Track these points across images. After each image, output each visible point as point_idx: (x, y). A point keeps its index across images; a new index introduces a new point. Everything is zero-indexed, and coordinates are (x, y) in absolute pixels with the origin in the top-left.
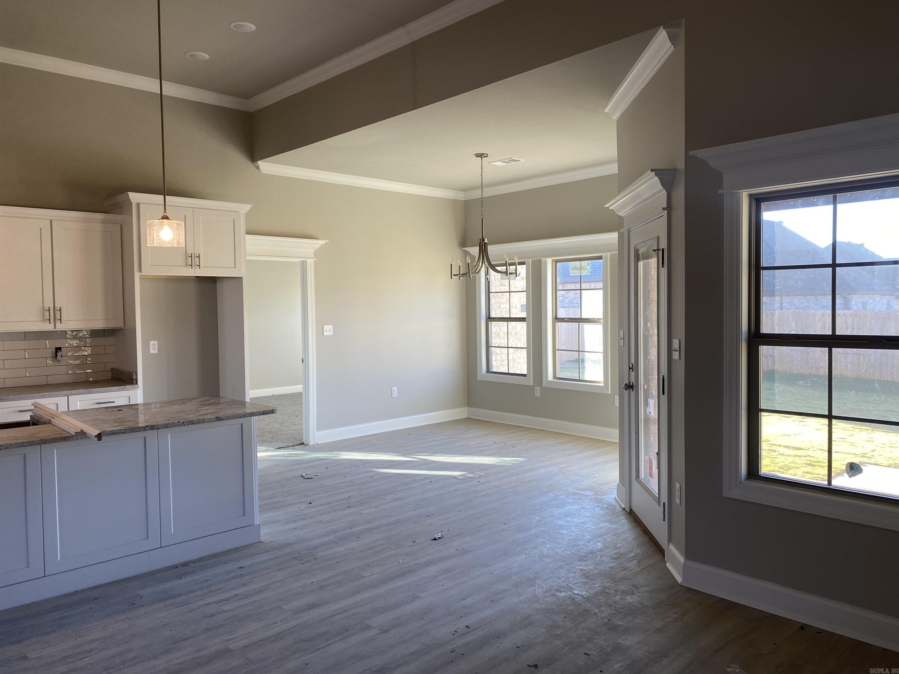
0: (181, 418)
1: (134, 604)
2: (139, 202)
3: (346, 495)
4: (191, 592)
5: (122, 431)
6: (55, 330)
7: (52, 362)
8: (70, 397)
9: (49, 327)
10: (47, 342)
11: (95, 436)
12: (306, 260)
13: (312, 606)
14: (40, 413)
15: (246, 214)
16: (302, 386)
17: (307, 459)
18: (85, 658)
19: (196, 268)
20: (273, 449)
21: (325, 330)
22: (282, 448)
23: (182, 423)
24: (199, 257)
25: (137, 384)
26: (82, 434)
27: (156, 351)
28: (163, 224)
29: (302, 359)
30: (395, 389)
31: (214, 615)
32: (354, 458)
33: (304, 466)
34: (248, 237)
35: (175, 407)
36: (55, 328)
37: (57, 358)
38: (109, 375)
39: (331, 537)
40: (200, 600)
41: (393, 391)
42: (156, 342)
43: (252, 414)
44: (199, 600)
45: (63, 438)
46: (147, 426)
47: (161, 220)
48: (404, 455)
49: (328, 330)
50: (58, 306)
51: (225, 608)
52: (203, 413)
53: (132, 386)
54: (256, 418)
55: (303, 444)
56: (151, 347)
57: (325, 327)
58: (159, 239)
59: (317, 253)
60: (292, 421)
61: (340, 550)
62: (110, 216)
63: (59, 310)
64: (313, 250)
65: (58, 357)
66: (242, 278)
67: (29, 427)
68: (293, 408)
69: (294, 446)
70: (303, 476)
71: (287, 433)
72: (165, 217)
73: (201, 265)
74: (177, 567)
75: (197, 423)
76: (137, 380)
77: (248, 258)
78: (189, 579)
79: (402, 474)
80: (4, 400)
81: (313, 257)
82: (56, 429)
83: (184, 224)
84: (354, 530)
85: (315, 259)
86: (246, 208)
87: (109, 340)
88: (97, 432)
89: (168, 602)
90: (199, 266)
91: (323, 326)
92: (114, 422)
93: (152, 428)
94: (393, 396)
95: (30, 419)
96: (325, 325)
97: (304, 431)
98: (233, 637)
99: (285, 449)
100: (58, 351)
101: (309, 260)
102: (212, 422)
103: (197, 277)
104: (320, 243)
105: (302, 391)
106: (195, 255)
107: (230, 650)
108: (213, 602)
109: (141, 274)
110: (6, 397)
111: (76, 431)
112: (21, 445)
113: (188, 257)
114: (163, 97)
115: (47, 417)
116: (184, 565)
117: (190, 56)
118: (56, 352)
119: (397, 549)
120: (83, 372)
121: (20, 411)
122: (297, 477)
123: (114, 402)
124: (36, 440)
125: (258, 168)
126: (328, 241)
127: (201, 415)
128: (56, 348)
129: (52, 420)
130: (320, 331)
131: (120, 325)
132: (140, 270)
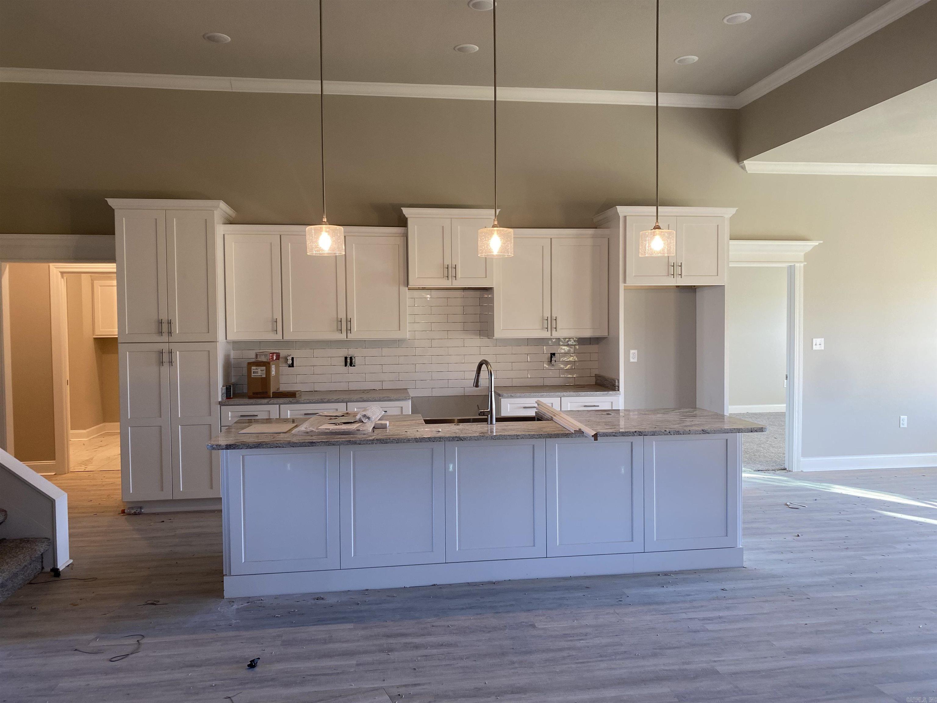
0: (667, 427)
1: (621, 601)
2: (626, 214)
3: (843, 535)
4: (674, 602)
5: (614, 434)
6: (552, 337)
7: (548, 366)
8: (562, 398)
9: (546, 334)
10: (545, 347)
11: (593, 436)
12: (795, 265)
13: (807, 651)
14: (543, 411)
15: (730, 218)
16: (785, 405)
17: (790, 487)
18: (582, 639)
19: (677, 277)
20: (751, 470)
21: (814, 344)
22: (761, 471)
23: (668, 432)
24: (681, 266)
25: (619, 390)
26: (580, 433)
27: (636, 360)
28: (655, 234)
29: (787, 375)
30: (904, 418)
31: (698, 631)
32: (848, 494)
33: (789, 493)
34: (732, 242)
35: (659, 415)
36: (551, 335)
37: (552, 363)
38: (593, 381)
39: (826, 579)
40: (684, 613)
41: (901, 420)
42: (636, 351)
43: (739, 431)
44: (682, 613)
45: (564, 434)
46: (636, 431)
47: (653, 230)
48: (918, 499)
49: (818, 344)
50: (554, 316)
51: (710, 627)
52: (688, 424)
53: (614, 392)
54: (741, 435)
55: (785, 469)
56: (631, 355)
57: (814, 340)
58: (651, 249)
59: (808, 256)
60: (770, 443)
61: (838, 595)
62: (599, 231)
63: (555, 320)
64: (803, 254)
65: (552, 361)
66: (724, 286)
67: (535, 422)
68: (771, 429)
69: (774, 470)
70: (787, 505)
71: (766, 455)
72: (657, 227)
73: (683, 275)
74: (659, 575)
75: (684, 434)
76: (619, 387)
77: (731, 265)
78: (671, 589)
79: (917, 522)
80: (513, 396)
81: (803, 261)
82: (558, 426)
83: (675, 232)
84: (854, 576)
85: (806, 263)
86: (731, 211)
87: (594, 348)
88: (594, 433)
89: (652, 607)
90: (681, 275)
91: (812, 339)
92: (605, 425)
93: (640, 434)
94: (901, 426)
95: (535, 415)
96: (814, 338)
97: (786, 455)
98: (720, 659)
99: (765, 473)
100: (553, 356)
101: (798, 265)
102: (697, 434)
103: (677, 286)
104: (811, 245)
105: (785, 411)
106: (677, 265)
107: (717, 673)
108: (696, 618)
109: (626, 285)
110: (515, 394)
111: (575, 430)
112: (532, 437)
113: (670, 267)
114: (659, 109)
115: (549, 415)
116: (666, 574)
117: (679, 61)
118: (551, 357)
119: (915, 610)
120: (572, 376)
121: (525, 408)
122: (781, 505)
123: (598, 406)
124: (544, 434)
125: (743, 168)
126: (822, 242)
127: (686, 426)
128: (551, 353)
129: (554, 417)
130: (808, 344)
131: (605, 334)
132: (625, 281)
